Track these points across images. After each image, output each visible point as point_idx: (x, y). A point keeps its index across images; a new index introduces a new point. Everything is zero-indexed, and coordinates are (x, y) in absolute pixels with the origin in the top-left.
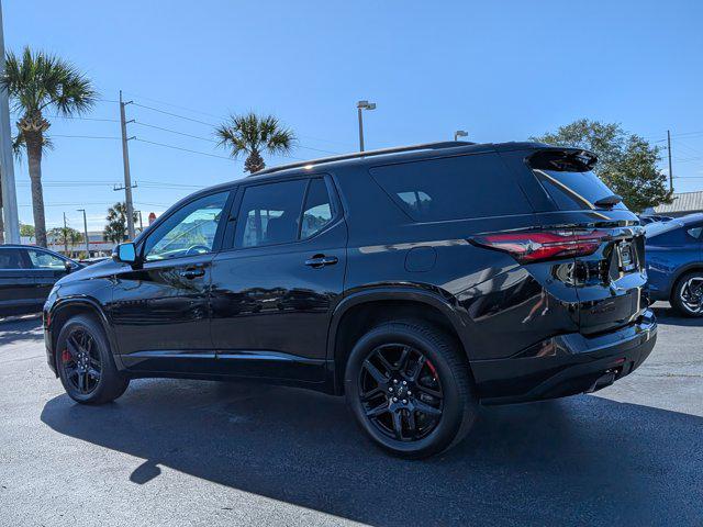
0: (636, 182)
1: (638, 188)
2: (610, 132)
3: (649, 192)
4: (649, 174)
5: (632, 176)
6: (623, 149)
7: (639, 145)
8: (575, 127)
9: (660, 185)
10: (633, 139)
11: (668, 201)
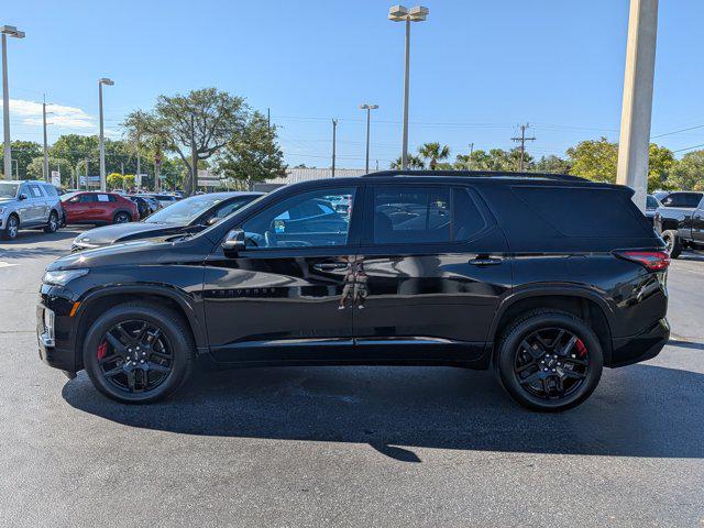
0: (257, 154)
1: (261, 159)
2: (237, 104)
3: (269, 165)
4: (270, 149)
5: (255, 148)
6: (247, 123)
7: (261, 120)
8: (205, 94)
9: (277, 160)
10: (256, 115)
11: (283, 175)
